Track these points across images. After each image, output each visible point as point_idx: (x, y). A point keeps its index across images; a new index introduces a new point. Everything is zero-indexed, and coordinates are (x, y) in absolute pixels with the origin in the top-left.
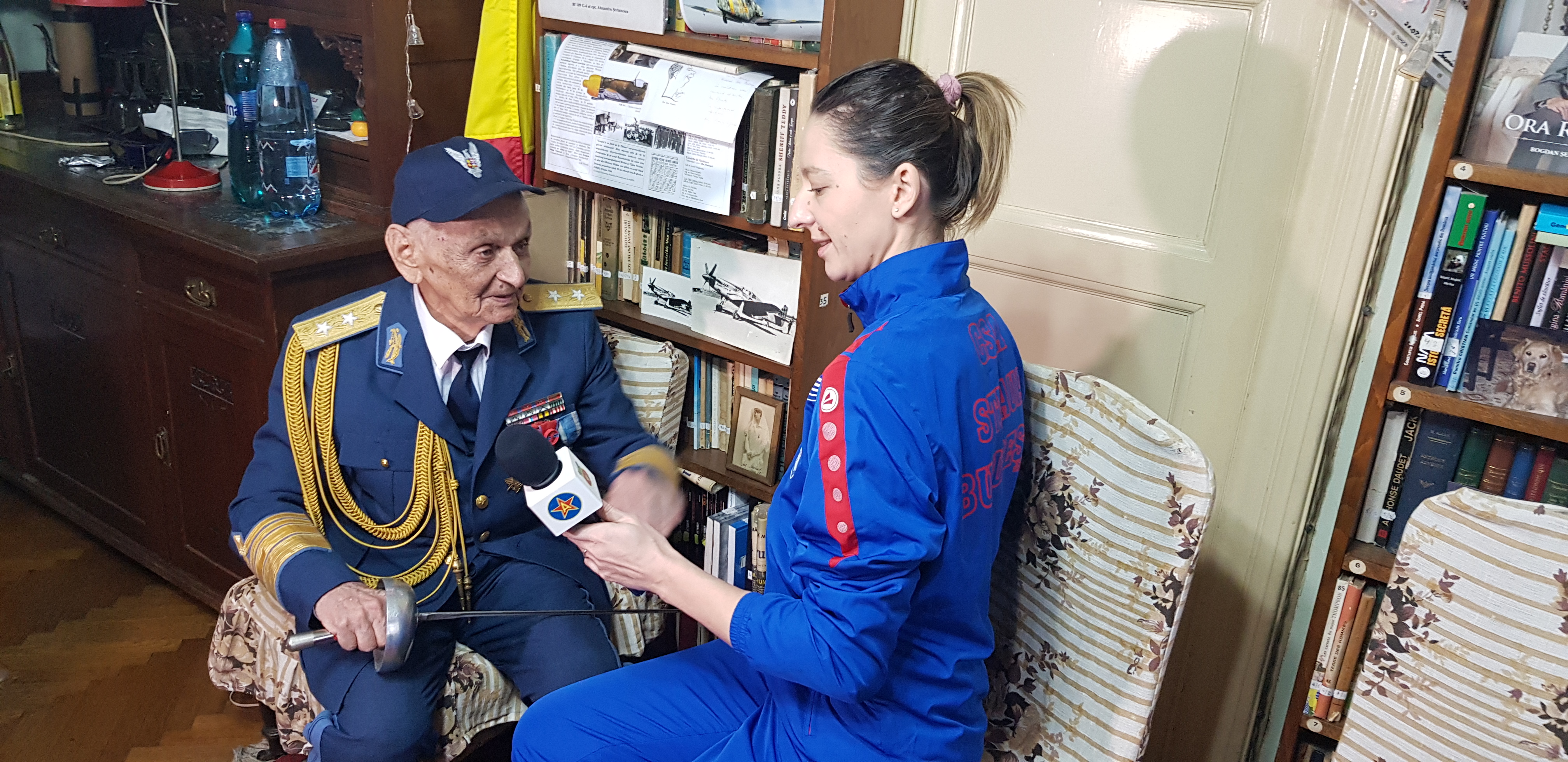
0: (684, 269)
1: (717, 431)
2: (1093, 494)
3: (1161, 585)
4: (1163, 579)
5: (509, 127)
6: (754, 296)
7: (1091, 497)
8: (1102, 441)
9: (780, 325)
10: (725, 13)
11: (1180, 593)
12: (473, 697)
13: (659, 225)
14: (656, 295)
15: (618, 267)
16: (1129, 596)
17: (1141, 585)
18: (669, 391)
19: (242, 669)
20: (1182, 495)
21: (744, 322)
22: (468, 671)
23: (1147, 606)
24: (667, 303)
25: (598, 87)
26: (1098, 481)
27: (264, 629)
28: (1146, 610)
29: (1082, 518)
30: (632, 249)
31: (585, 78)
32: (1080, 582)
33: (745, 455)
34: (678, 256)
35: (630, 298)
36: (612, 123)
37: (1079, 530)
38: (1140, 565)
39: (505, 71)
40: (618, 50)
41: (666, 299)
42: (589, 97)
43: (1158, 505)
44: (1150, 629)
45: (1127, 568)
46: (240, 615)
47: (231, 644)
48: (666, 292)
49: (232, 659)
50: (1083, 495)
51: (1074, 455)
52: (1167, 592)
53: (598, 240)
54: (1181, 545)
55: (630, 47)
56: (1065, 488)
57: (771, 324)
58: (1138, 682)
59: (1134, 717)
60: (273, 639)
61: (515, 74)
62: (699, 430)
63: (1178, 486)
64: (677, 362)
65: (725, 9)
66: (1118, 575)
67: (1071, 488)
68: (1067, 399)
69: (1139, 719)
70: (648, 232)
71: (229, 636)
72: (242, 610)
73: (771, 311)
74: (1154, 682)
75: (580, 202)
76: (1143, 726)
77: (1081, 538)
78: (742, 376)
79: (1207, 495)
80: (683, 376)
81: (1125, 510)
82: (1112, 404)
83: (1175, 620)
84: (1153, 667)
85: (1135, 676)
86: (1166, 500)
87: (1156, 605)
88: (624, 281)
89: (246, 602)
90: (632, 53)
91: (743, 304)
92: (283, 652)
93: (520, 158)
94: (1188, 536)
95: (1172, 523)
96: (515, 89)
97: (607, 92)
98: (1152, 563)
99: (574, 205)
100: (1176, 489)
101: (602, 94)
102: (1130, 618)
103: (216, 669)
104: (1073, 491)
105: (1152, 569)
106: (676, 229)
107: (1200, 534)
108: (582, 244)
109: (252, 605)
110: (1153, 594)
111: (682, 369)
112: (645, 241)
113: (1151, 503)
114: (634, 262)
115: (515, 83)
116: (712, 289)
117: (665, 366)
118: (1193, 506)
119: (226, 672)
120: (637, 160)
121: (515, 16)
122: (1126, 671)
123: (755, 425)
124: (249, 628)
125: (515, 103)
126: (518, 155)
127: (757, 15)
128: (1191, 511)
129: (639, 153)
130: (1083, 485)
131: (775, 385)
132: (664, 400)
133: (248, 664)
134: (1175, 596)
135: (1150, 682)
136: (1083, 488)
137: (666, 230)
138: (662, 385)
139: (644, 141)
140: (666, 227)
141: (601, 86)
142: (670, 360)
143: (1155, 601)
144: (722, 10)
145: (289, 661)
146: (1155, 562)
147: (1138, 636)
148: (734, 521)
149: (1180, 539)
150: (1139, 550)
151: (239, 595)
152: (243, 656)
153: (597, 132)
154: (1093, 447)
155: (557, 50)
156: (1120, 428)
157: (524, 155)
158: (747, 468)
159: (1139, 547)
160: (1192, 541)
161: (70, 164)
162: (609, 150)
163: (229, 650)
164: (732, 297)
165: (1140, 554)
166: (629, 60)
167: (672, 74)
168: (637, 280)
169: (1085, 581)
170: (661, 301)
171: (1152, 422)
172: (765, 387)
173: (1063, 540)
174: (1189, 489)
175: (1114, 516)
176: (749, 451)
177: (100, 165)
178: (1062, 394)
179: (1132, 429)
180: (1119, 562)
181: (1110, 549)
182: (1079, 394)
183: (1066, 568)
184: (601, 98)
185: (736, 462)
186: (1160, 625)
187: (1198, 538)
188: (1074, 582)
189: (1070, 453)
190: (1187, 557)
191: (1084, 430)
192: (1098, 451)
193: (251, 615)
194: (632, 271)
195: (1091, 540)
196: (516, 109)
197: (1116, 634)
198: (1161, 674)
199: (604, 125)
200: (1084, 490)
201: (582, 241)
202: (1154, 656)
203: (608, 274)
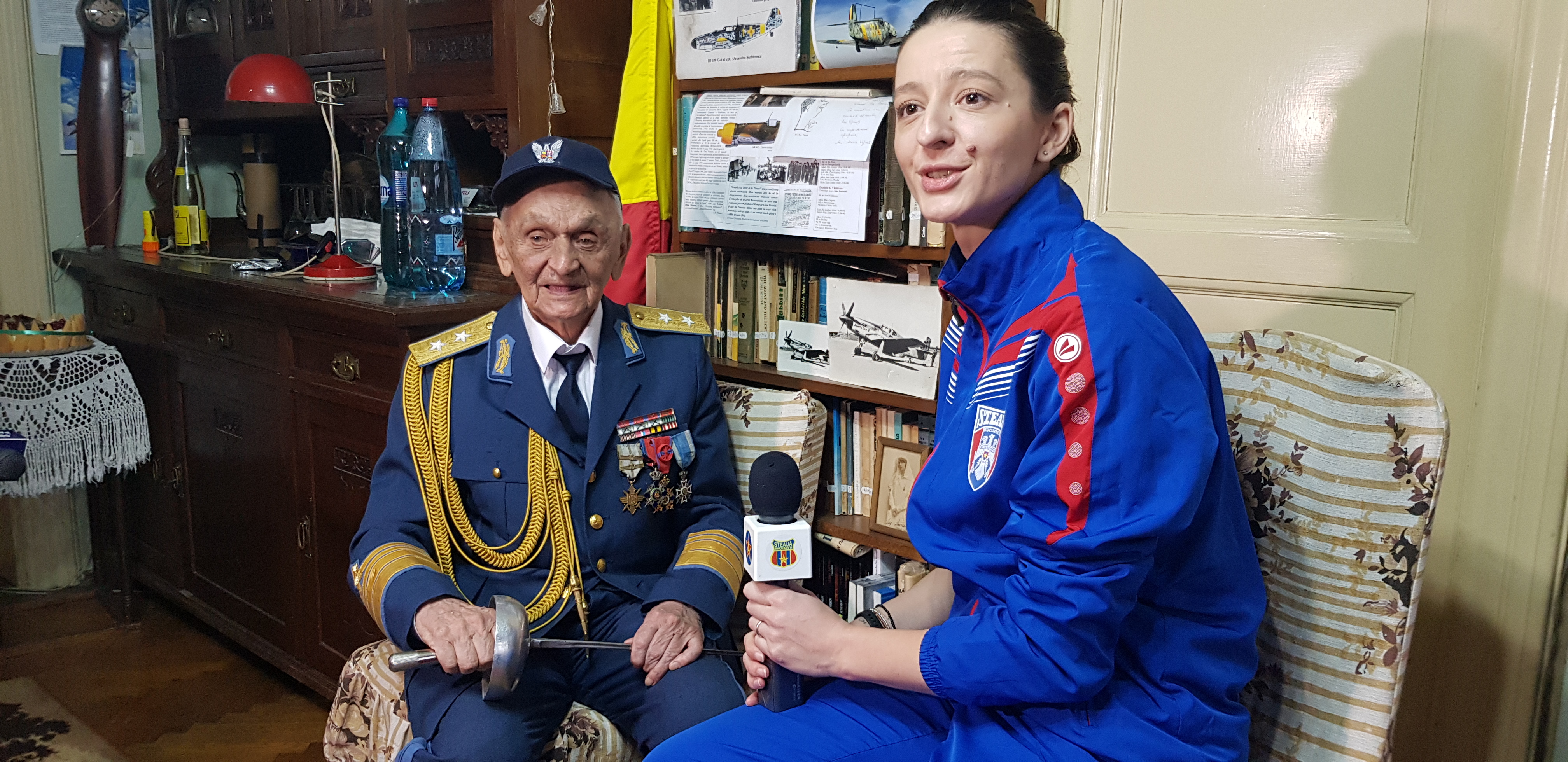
0: (821, 317)
1: (859, 494)
2: (1295, 462)
3: (1389, 554)
4: (1391, 545)
5: (646, 192)
6: (894, 333)
7: (1293, 465)
8: (1301, 397)
9: (923, 358)
10: (857, 40)
11: (1416, 560)
12: (588, 755)
13: (795, 275)
14: (793, 349)
15: (754, 328)
16: (1351, 577)
17: (1365, 559)
18: (806, 441)
19: (357, 744)
20: (1407, 437)
21: (884, 362)
22: (584, 725)
23: (1375, 583)
24: (805, 356)
25: (732, 134)
26: (1300, 444)
27: (379, 692)
28: (1373, 590)
29: (1285, 494)
30: (768, 306)
31: (719, 128)
32: (1289, 573)
33: (890, 512)
34: (815, 305)
35: (767, 359)
36: (746, 167)
37: (1282, 508)
38: (1362, 536)
39: (643, 135)
40: (751, 97)
41: (803, 352)
42: (723, 145)
43: (1377, 457)
44: (1381, 612)
45: (1345, 543)
46: (357, 681)
47: (346, 714)
48: (803, 344)
49: (347, 731)
50: (1283, 466)
51: (1269, 421)
52: (1398, 561)
53: (734, 301)
54: (1412, 499)
55: (763, 91)
56: (1261, 461)
57: (913, 360)
58: (1371, 683)
59: (1369, 729)
60: (387, 702)
61: (653, 137)
62: (841, 494)
63: (1401, 428)
64: (814, 410)
65: (858, 36)
66: (1334, 554)
67: (1268, 460)
68: (1255, 360)
69: (1376, 731)
70: (784, 285)
71: (345, 704)
72: (360, 674)
73: (913, 346)
74: (1392, 681)
75: (717, 266)
76: (1382, 740)
77: (1285, 518)
78: (884, 426)
79: (1439, 431)
80: (821, 427)
81: (1337, 472)
82: (1311, 350)
83: (1412, 598)
84: (1389, 660)
85: (1366, 675)
86: (1387, 449)
87: (1386, 580)
88: (760, 343)
89: (364, 666)
90: (766, 96)
91: (883, 343)
92: (395, 713)
93: (657, 222)
94: (1420, 486)
95: (1398, 474)
96: (653, 153)
97: (741, 137)
98: (1376, 529)
99: (710, 269)
100: (1399, 432)
101: (736, 140)
102: (1354, 604)
103: (330, 743)
104: (1270, 464)
105: (1376, 537)
106: (812, 278)
107: (1435, 482)
108: (718, 308)
109: (369, 668)
110: (1381, 568)
111: (820, 419)
112: (781, 295)
113: (1368, 456)
114: (771, 319)
115: (653, 147)
116: (850, 332)
117: (801, 414)
118: (1422, 448)
119: (339, 746)
120: (770, 199)
121: (653, 80)
122: (1353, 671)
123: (900, 476)
124: (365, 695)
125: (653, 166)
126: (655, 219)
127: (890, 36)
128: (1421, 454)
129: (772, 192)
130: (1282, 453)
131: (920, 430)
132: (800, 451)
133: (362, 739)
134: (1410, 566)
135: (1386, 680)
136: (1283, 457)
137: (802, 280)
138: (797, 434)
139: (777, 179)
140: (803, 276)
141: (735, 133)
142: (805, 407)
143: (1384, 576)
144: (854, 38)
145: (400, 722)
146: (1379, 527)
147: (1366, 623)
148: (879, 587)
149: (1409, 492)
150: (1359, 517)
151: (356, 659)
152: (357, 727)
153: (731, 178)
154: (1290, 406)
155: (693, 106)
156: (1323, 376)
157: (661, 221)
158: (892, 526)
159: (1357, 514)
160: (1425, 491)
161: (240, 268)
162: (743, 194)
163: (344, 720)
164: (871, 338)
165: (1360, 522)
166: (762, 104)
167: (805, 108)
168: (774, 338)
169: (1293, 570)
170: (798, 355)
171: (1362, 359)
172: (909, 434)
173: (1262, 525)
174: (1415, 428)
175: (1323, 482)
176: (893, 507)
177: (268, 268)
178: (1248, 355)
179: (1337, 373)
180: (1334, 538)
181: (1322, 524)
182: (1267, 350)
183: (1268, 558)
184: (735, 145)
185: (880, 521)
186: (1394, 604)
187: (1433, 487)
188: (1279, 573)
189: (1263, 420)
190: (1421, 513)
191: (1278, 389)
192: (1299, 410)
193: (368, 679)
194: (768, 329)
195: (1297, 518)
196: (653, 173)
197: (1338, 628)
198: (1400, 671)
199: (738, 171)
200: (1284, 460)
201: (719, 306)
202: (1389, 645)
203: (744, 335)
